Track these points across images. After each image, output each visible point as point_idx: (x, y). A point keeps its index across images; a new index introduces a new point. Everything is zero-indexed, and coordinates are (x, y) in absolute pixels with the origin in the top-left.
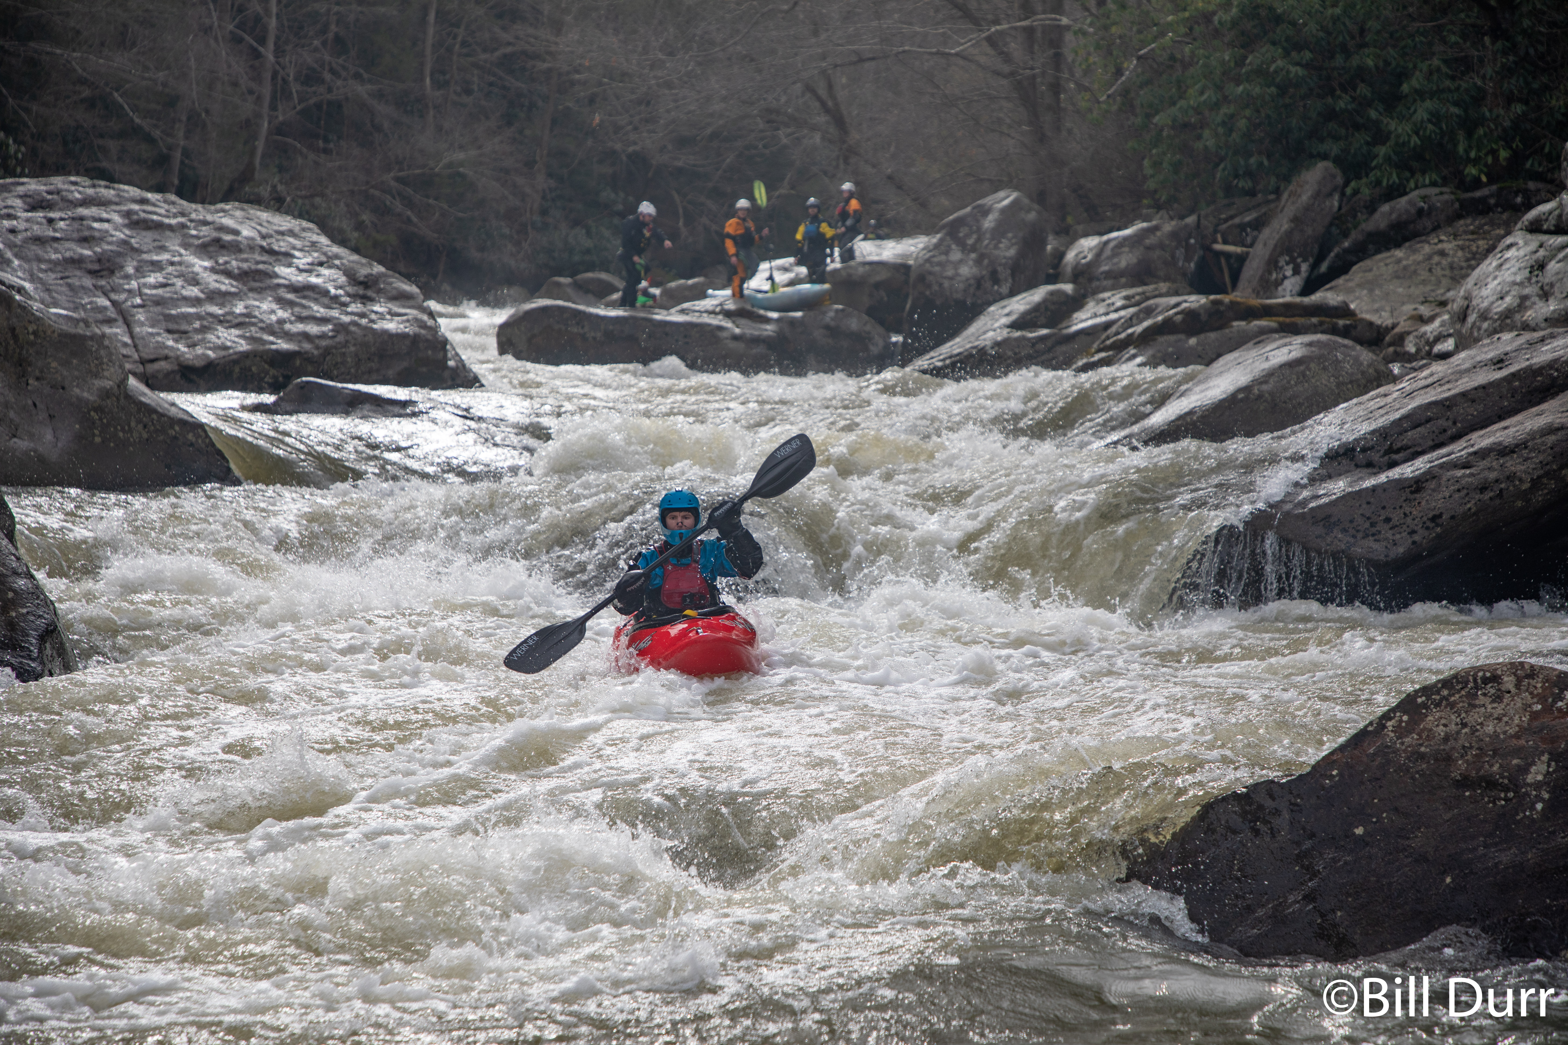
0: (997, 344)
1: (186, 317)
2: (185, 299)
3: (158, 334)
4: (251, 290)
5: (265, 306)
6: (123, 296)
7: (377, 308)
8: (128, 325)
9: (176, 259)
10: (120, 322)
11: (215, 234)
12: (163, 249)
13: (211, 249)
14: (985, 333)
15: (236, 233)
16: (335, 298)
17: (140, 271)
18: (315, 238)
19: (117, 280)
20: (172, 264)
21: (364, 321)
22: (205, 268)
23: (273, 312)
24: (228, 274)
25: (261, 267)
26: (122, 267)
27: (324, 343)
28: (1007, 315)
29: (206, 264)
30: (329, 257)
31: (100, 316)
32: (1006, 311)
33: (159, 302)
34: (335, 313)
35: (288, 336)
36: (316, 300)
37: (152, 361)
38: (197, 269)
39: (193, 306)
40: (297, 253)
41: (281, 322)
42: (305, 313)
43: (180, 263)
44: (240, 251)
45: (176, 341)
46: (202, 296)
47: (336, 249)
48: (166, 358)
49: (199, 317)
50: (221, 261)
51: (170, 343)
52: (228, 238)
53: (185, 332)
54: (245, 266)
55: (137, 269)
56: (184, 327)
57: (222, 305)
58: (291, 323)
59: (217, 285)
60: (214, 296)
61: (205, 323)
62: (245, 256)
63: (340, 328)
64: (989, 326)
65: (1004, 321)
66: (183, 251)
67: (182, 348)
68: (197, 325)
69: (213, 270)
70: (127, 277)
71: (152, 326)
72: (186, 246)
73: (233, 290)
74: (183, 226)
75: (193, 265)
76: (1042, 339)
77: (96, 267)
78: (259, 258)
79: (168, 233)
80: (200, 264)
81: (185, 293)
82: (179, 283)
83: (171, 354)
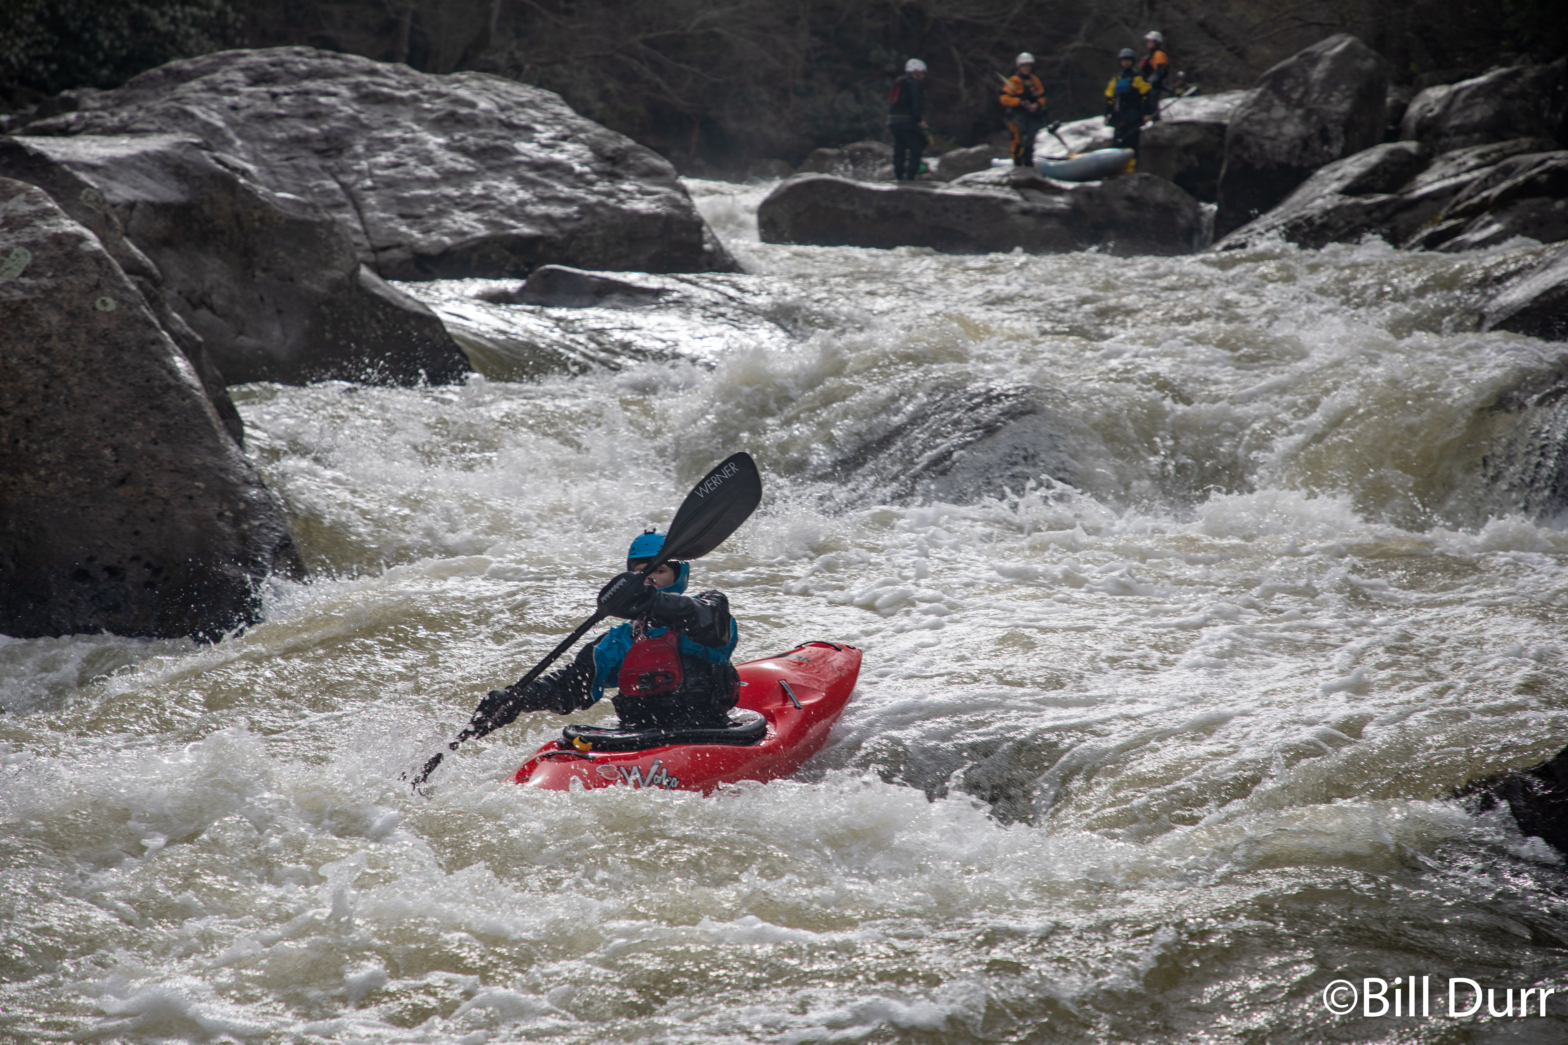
0: (1326, 212)
1: (420, 199)
2: (419, 180)
3: (391, 219)
4: (490, 168)
5: (506, 185)
6: (351, 179)
7: (626, 186)
8: (359, 209)
9: (409, 136)
10: (350, 207)
11: (450, 107)
12: (394, 125)
13: (446, 124)
14: (1312, 200)
15: (473, 105)
16: (581, 176)
17: (371, 151)
18: (558, 109)
19: (346, 161)
20: (404, 141)
21: (612, 201)
22: (440, 145)
23: (513, 193)
24: (464, 151)
25: (500, 142)
26: (350, 146)
27: (569, 226)
28: (1339, 179)
29: (441, 140)
30: (574, 131)
31: (328, 201)
32: (1338, 174)
33: (391, 183)
34: (580, 193)
35: (529, 219)
36: (560, 179)
37: (385, 249)
38: (431, 146)
39: (427, 187)
40: (538, 127)
41: (522, 203)
42: (548, 193)
43: (413, 140)
44: (477, 125)
45: (410, 226)
46: (436, 176)
47: (580, 122)
48: (399, 246)
49: (433, 199)
50: (457, 136)
51: (404, 229)
52: (464, 111)
53: (419, 217)
54: (482, 142)
55: (368, 148)
56: (418, 211)
57: (458, 186)
58: (533, 204)
59: (453, 164)
60: (450, 176)
61: (441, 206)
62: (482, 131)
63: (587, 209)
64: (1317, 193)
65: (1335, 186)
66: (416, 127)
67: (416, 234)
68: (432, 208)
69: (448, 147)
70: (357, 157)
71: (384, 211)
72: (419, 121)
73: (470, 169)
74: (415, 99)
75: (426, 142)
76: (1381, 205)
77: (323, 146)
78: (497, 133)
79: (400, 107)
80: (434, 141)
81: (419, 173)
82: (412, 162)
83: (405, 241)
